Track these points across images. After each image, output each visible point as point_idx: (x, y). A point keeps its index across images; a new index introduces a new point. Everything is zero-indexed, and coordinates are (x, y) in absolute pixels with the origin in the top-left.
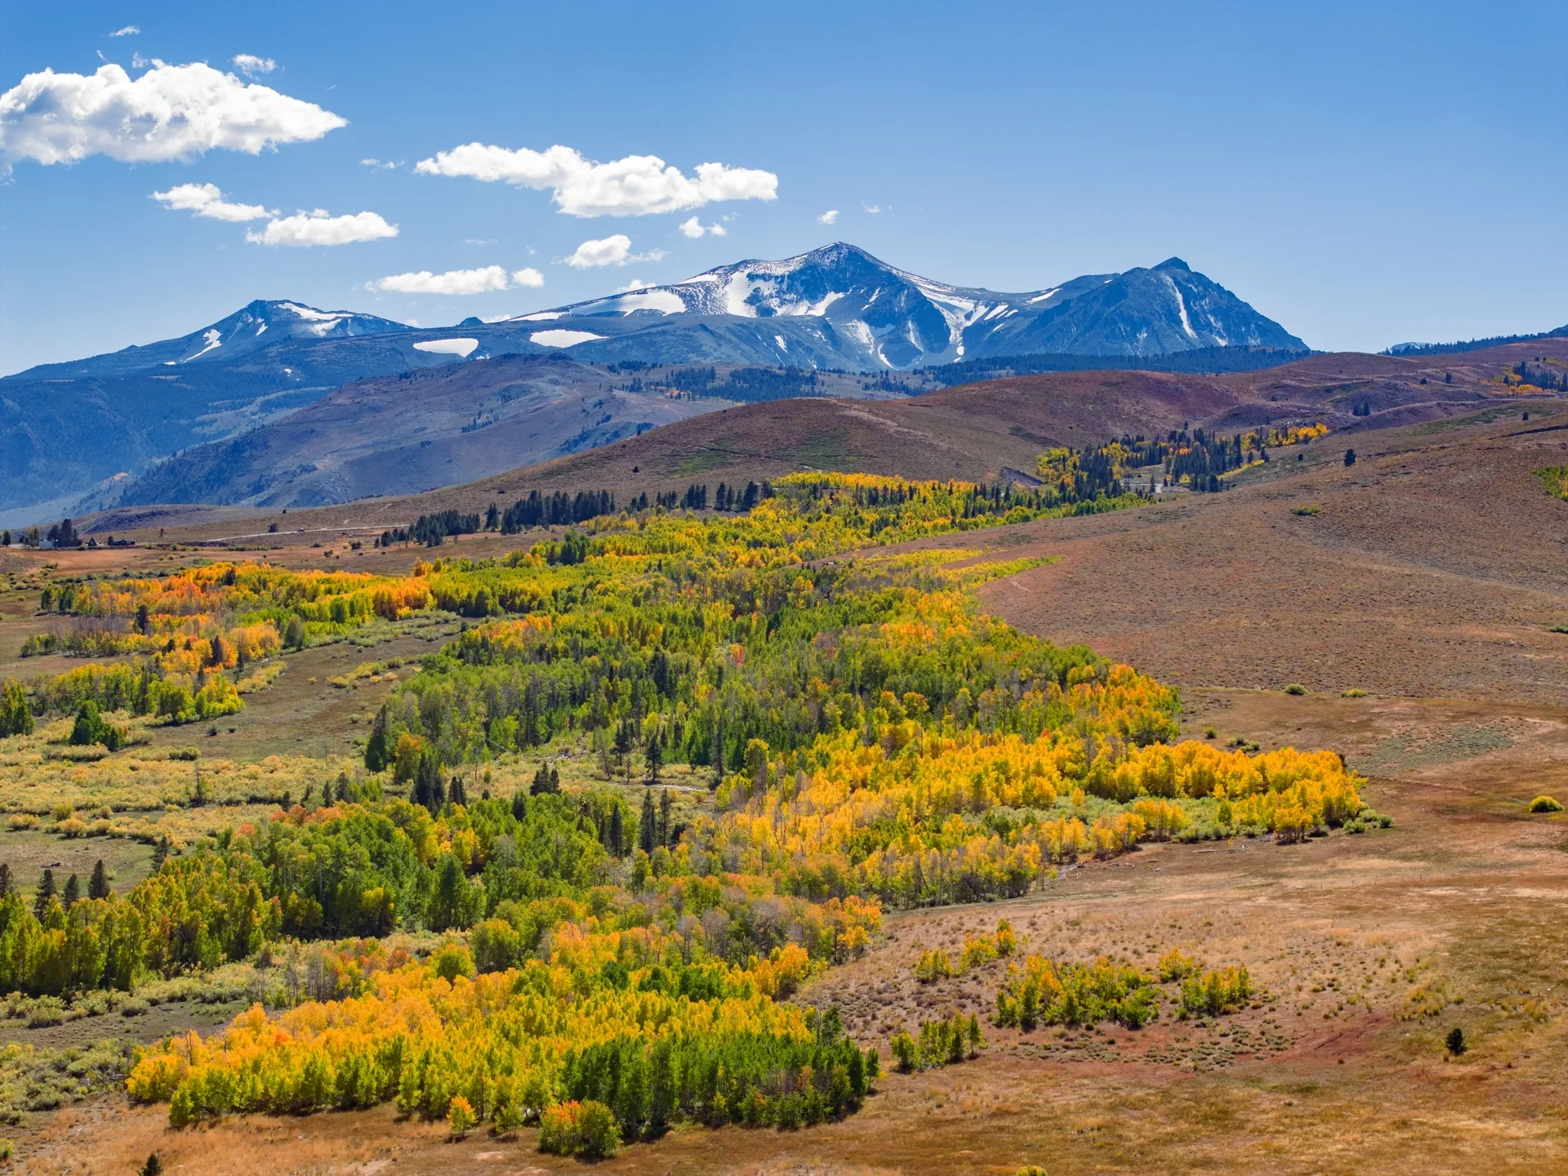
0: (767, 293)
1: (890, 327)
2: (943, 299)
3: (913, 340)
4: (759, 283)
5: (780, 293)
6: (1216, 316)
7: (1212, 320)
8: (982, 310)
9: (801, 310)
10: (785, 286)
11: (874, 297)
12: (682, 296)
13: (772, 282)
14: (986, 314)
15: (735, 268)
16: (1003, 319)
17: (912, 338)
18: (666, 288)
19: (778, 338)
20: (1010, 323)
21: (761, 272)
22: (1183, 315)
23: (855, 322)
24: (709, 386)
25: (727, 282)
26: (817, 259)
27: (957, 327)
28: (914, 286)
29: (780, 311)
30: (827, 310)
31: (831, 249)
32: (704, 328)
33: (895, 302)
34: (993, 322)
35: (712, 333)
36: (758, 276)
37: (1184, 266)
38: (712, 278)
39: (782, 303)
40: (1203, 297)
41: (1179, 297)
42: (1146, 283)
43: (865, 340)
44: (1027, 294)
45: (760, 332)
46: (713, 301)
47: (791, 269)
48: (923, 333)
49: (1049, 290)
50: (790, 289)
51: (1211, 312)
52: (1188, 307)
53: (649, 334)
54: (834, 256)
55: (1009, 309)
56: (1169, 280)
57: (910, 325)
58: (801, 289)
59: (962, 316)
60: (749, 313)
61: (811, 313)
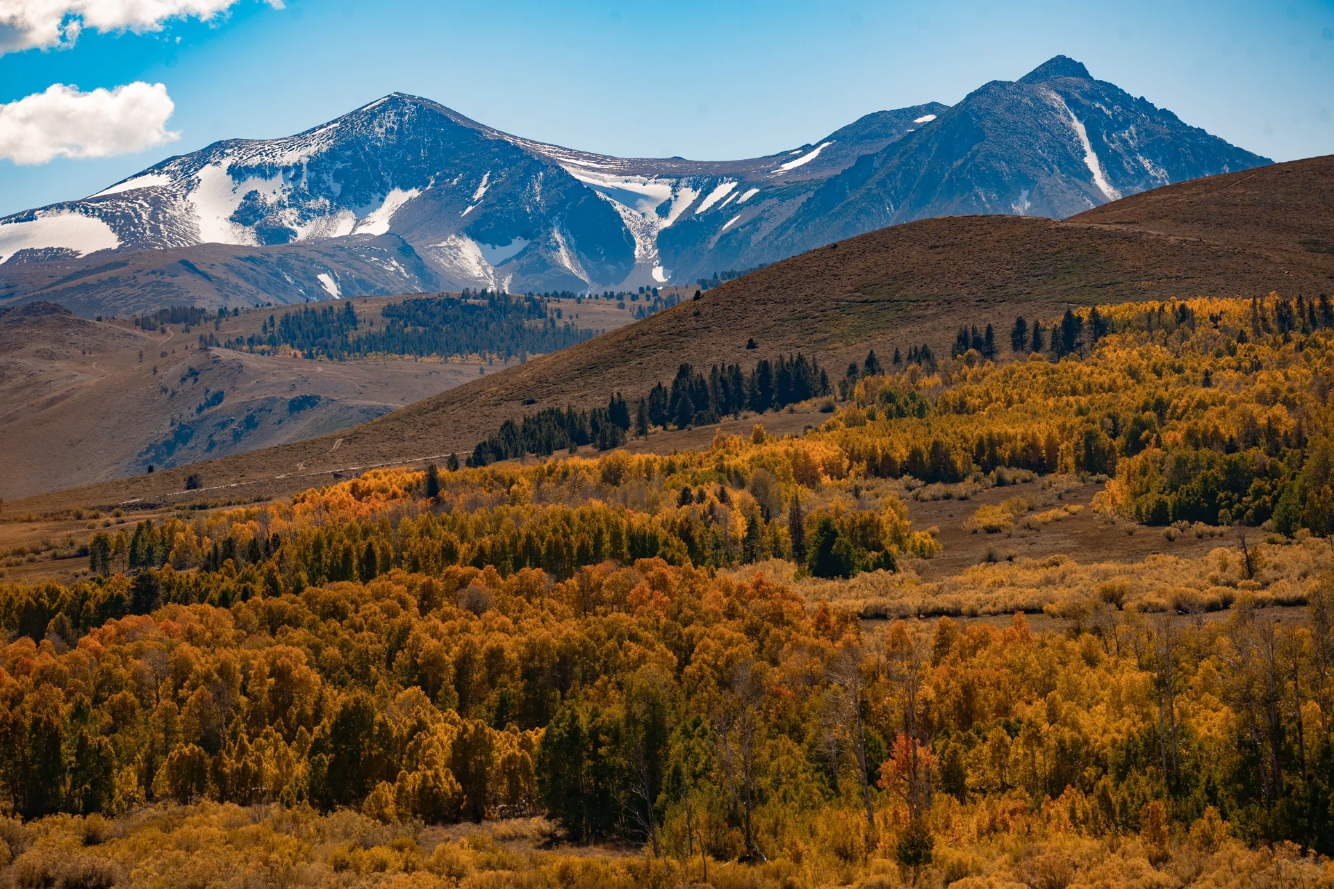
0: (271, 200)
1: (518, 244)
2: (611, 181)
3: (567, 264)
4: (254, 183)
5: (296, 198)
6: (1152, 156)
7: (1147, 164)
8: (688, 196)
9: (344, 226)
10: (303, 184)
11: (481, 191)
12: (107, 218)
13: (279, 179)
14: (697, 203)
15: (202, 158)
16: (734, 208)
17: (565, 258)
18: (72, 206)
19: (324, 278)
20: (755, 212)
21: (256, 161)
22: (1092, 161)
23: (452, 240)
24: (352, 336)
25: (190, 187)
26: (359, 129)
27: (647, 231)
28: (555, 164)
29: (303, 233)
30: (392, 222)
31: (384, 107)
32: (190, 267)
33: (523, 196)
34: (717, 215)
35: (205, 276)
36: (250, 170)
37: (1079, 70)
38: (162, 181)
39: (305, 217)
40: (1124, 125)
41: (1080, 128)
42: (1013, 108)
43: (477, 271)
44: (767, 159)
45: (289, 270)
46: (171, 222)
47: (312, 150)
48: (582, 248)
49: (807, 149)
50: (316, 188)
51: (1146, 151)
52: (1098, 147)
53: (85, 287)
54: (390, 119)
55: (742, 188)
56: (1057, 100)
57: (558, 237)
58: (337, 188)
59: (651, 210)
60: (245, 238)
61: (362, 230)
